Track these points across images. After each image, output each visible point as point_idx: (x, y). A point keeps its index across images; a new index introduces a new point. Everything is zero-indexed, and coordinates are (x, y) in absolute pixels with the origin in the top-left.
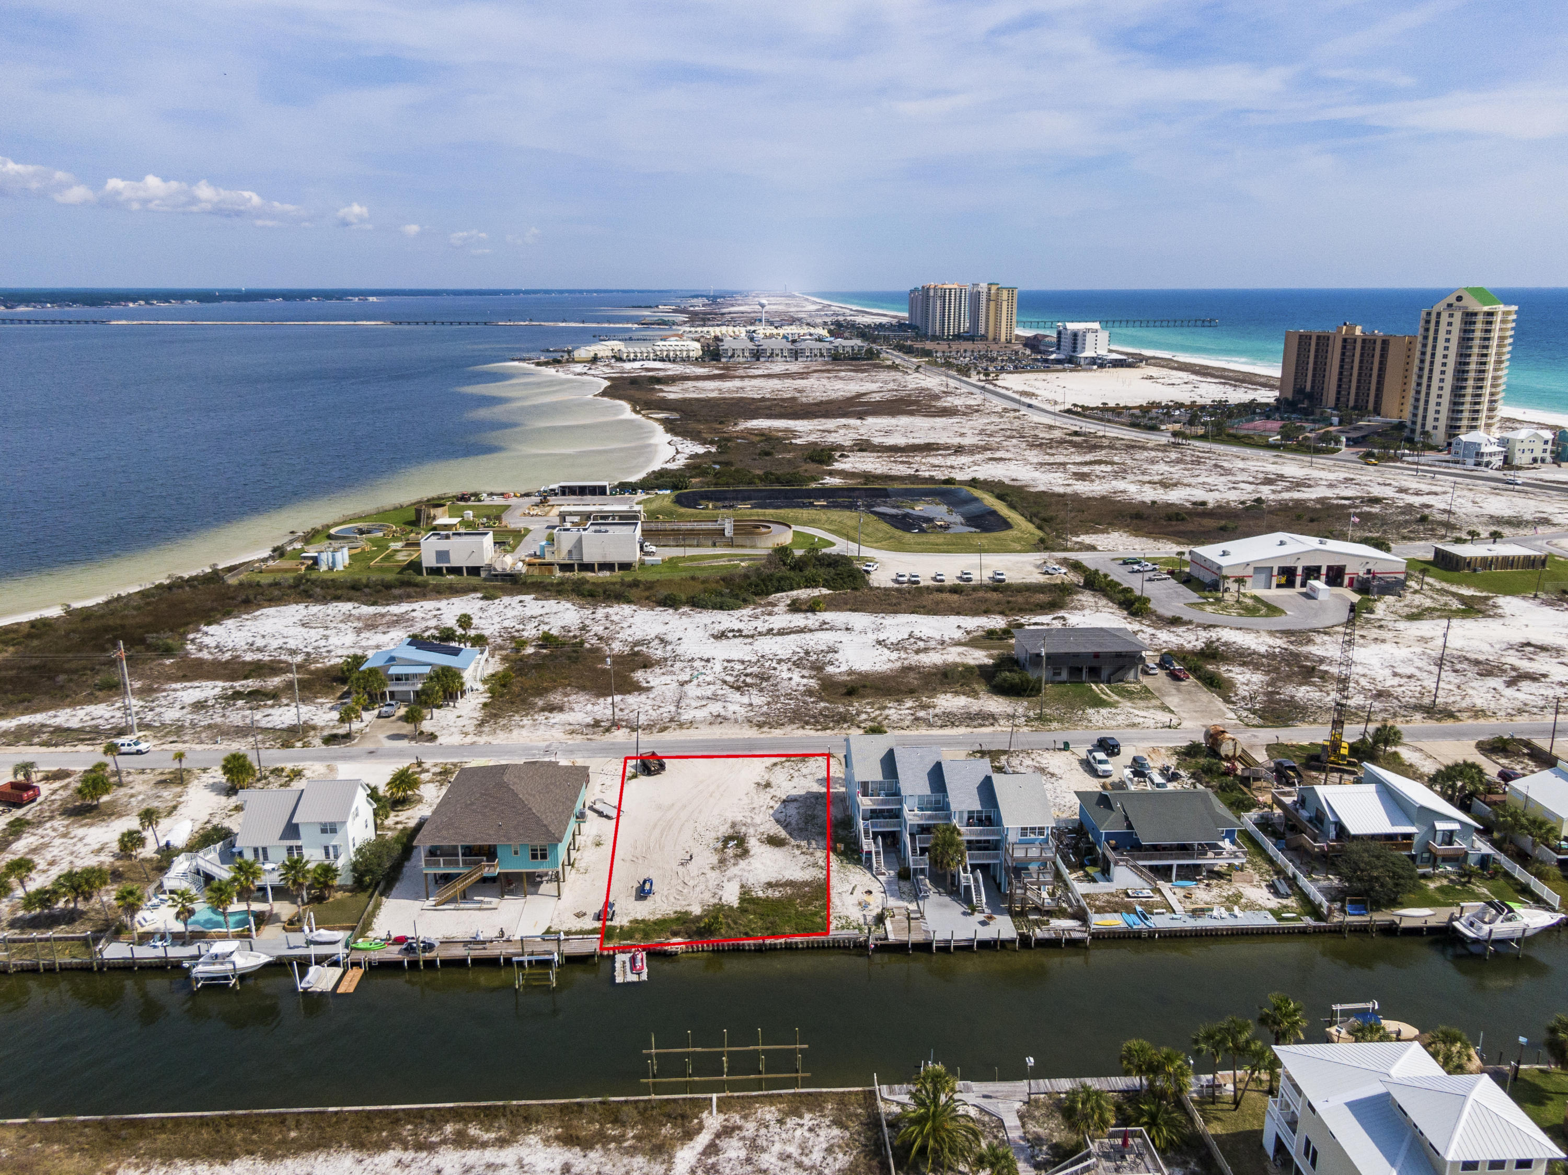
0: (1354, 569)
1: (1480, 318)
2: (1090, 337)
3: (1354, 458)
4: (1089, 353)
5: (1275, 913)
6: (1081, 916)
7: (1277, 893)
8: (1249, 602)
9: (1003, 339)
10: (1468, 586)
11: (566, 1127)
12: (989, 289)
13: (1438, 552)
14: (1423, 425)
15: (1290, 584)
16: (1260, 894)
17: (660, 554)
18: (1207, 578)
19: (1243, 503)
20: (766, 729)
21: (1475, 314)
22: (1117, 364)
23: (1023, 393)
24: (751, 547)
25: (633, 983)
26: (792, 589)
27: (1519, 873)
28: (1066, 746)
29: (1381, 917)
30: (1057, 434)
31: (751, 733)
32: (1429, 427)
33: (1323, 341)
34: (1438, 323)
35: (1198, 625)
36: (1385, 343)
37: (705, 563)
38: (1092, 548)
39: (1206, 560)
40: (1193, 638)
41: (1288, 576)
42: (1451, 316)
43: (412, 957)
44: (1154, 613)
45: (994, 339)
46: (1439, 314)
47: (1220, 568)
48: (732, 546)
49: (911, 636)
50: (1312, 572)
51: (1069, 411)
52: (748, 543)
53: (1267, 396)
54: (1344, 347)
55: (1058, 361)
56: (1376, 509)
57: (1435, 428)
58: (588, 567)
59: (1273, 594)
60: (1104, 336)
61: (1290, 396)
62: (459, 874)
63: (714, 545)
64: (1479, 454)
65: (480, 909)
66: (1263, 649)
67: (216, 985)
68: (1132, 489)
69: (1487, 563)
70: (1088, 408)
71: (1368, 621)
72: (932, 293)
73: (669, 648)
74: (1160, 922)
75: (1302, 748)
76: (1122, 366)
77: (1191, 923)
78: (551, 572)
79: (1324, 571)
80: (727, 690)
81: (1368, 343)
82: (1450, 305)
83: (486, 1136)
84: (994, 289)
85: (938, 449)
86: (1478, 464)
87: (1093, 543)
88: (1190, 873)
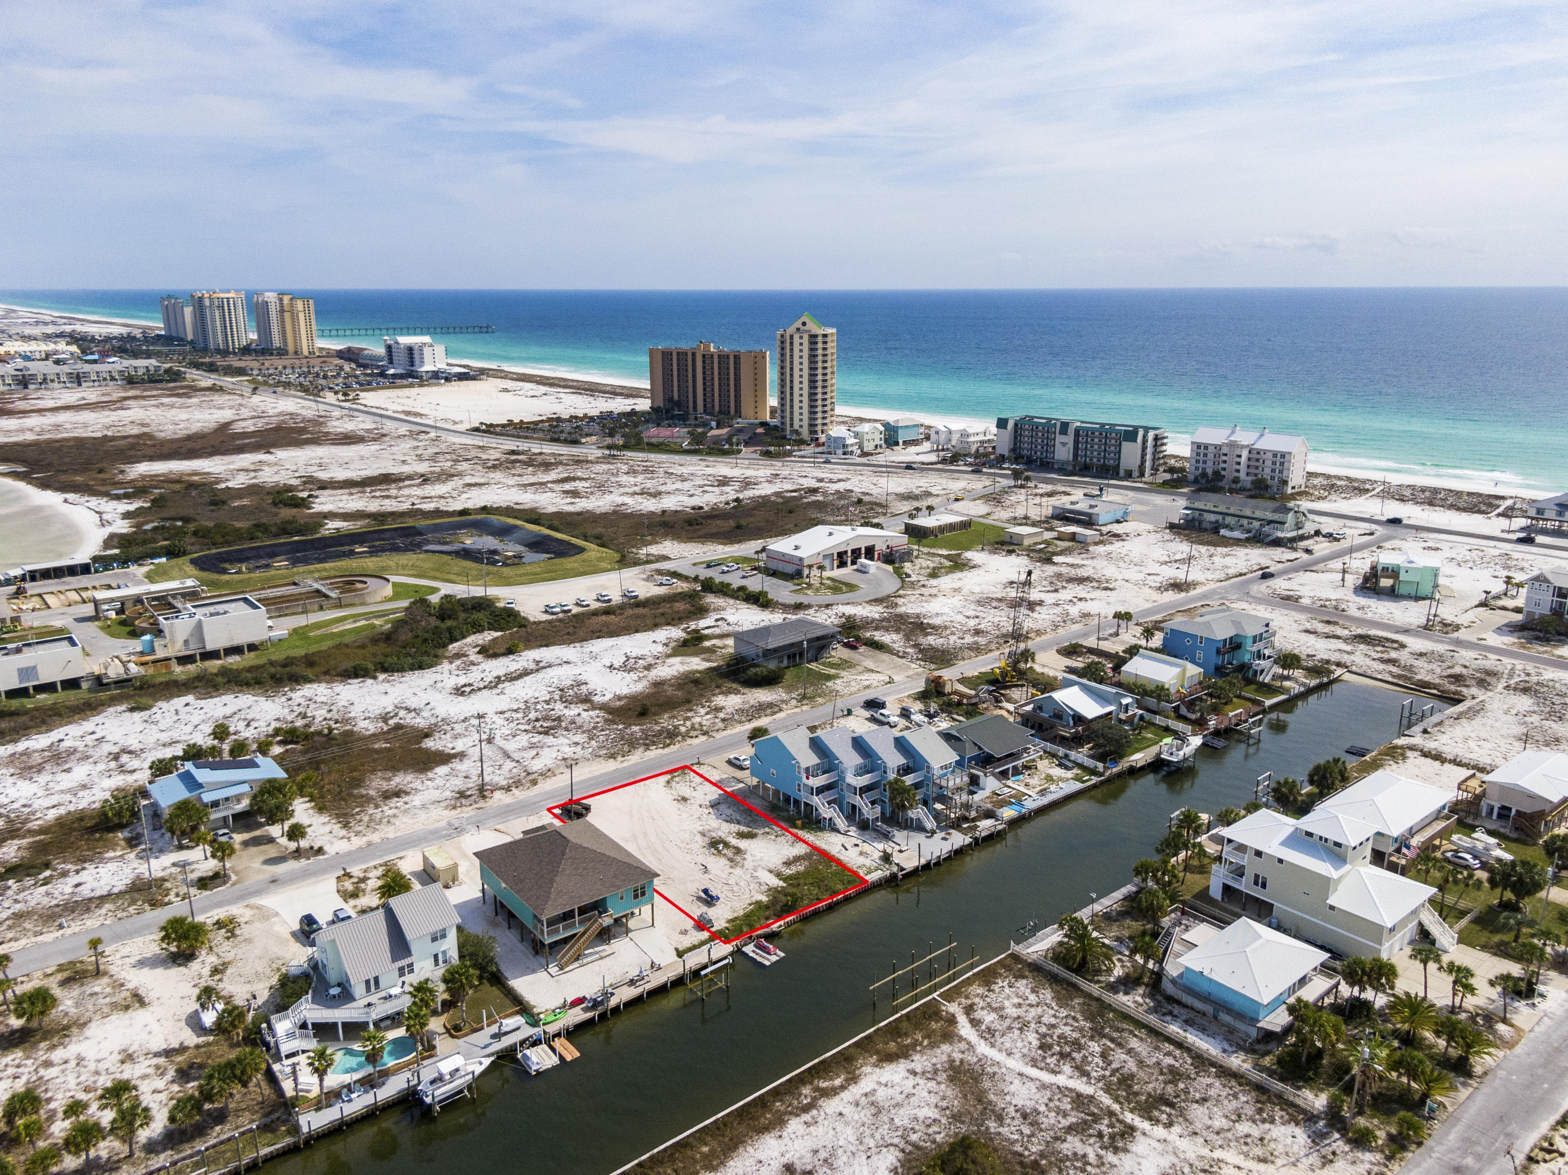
0: (880, 547)
1: (820, 339)
2: (427, 351)
3: (757, 456)
4: (428, 367)
5: (1077, 778)
6: (989, 815)
7: (1067, 768)
8: (828, 582)
9: (306, 353)
10: (941, 548)
11: (877, 1053)
12: (281, 300)
13: (907, 525)
14: (792, 425)
15: (842, 564)
16: (1057, 772)
17: (282, 628)
18: (790, 569)
19: (727, 503)
20: (620, 758)
21: (816, 336)
22: (462, 377)
23: (408, 413)
24: (361, 604)
25: (777, 962)
26: (464, 637)
27: (1158, 720)
28: (849, 713)
29: (1124, 764)
30: (494, 455)
31: (612, 765)
32: (796, 427)
33: (682, 355)
34: (791, 343)
35: (820, 606)
36: (737, 358)
37: (336, 629)
38: (666, 558)
39: (784, 555)
40: (825, 617)
41: (841, 559)
42: (801, 338)
43: (600, 1009)
44: (777, 603)
45: (296, 353)
46: (791, 337)
47: (801, 559)
48: (341, 606)
49: (628, 658)
50: (856, 553)
51: (477, 430)
52: (357, 600)
53: (644, 405)
54: (704, 362)
55: (401, 376)
56: (820, 498)
57: (801, 426)
58: (213, 655)
59: (838, 573)
60: (440, 349)
61: (660, 403)
62: (575, 935)
63: (321, 608)
64: (844, 446)
65: (601, 958)
66: (877, 616)
67: (453, 1103)
68: (629, 500)
69: (942, 529)
70: (491, 425)
71: (912, 583)
72: (207, 303)
73: (424, 714)
74: (1031, 804)
75: (977, 677)
76: (467, 379)
77: (1045, 801)
78: (168, 667)
79: (863, 551)
80: (537, 738)
81: (724, 358)
82: (798, 329)
83: (837, 1082)
84: (286, 300)
85: (403, 480)
86: (844, 454)
87: (665, 553)
88: (1016, 772)
